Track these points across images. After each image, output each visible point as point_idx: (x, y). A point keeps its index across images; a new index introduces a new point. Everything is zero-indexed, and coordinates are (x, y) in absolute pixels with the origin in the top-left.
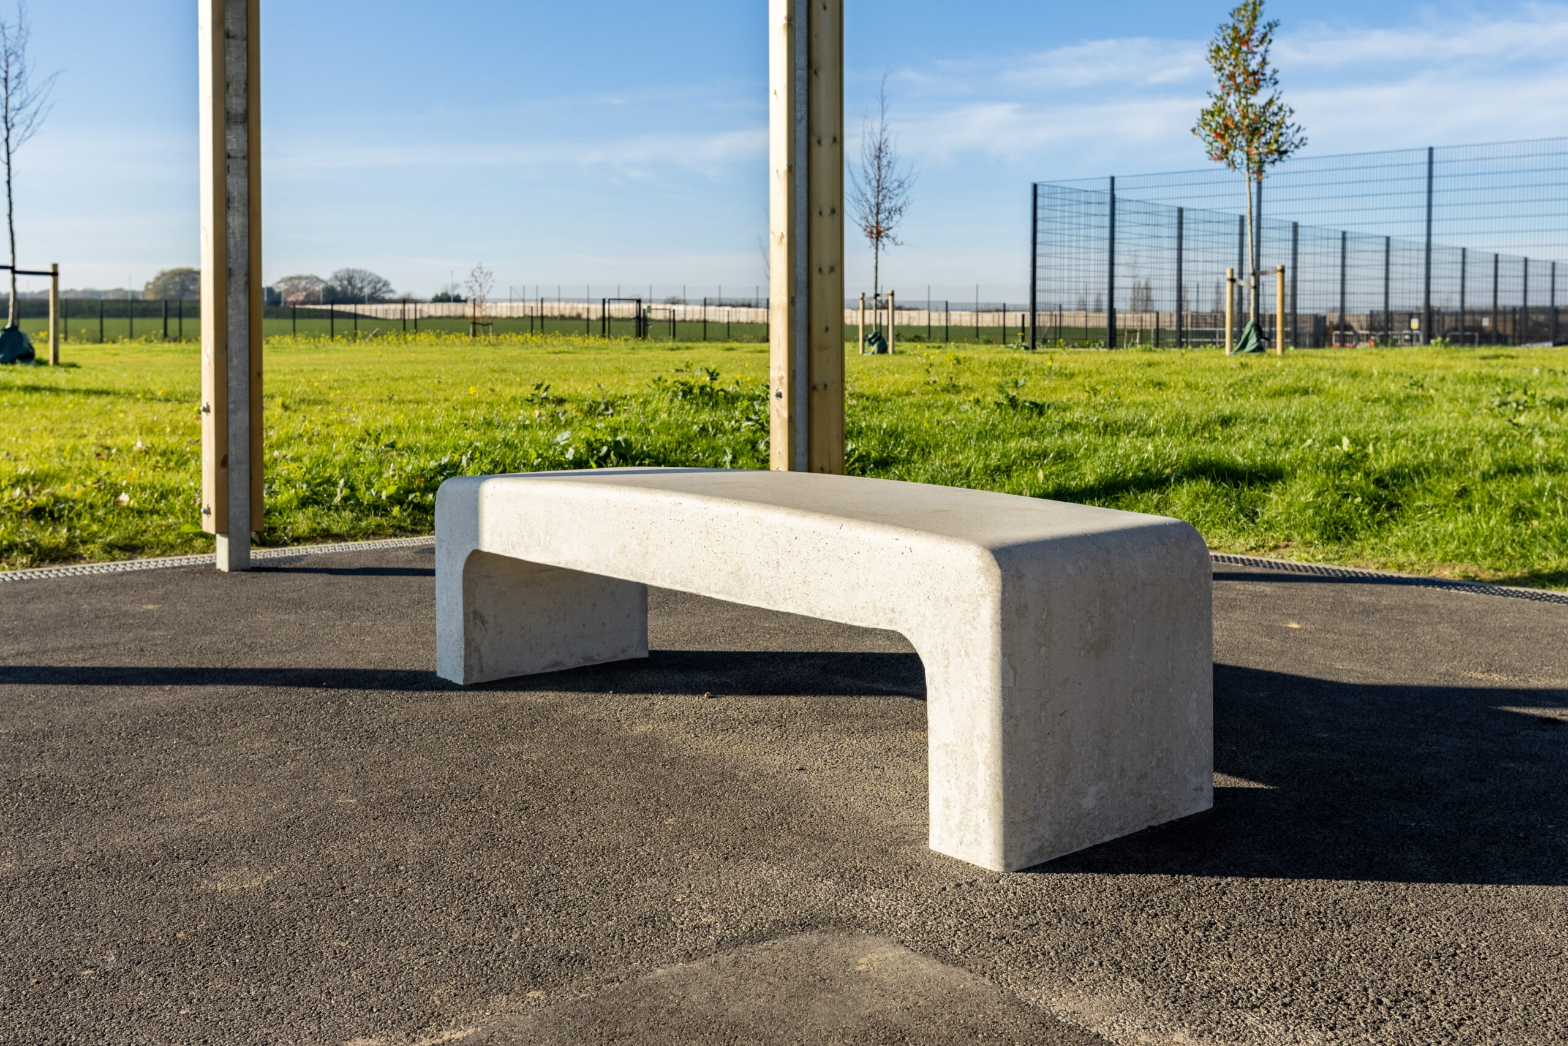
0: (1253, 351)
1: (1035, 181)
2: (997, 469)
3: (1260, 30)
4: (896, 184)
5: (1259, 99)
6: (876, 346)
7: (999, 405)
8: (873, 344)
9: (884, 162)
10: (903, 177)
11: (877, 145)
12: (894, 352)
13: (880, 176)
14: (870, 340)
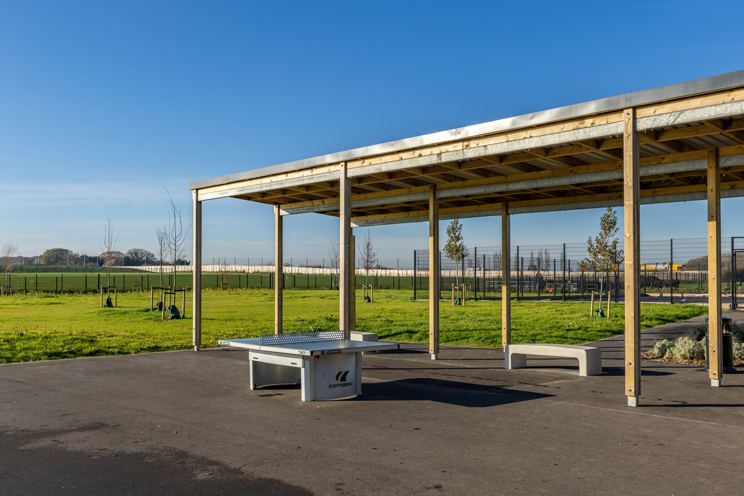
0: (458, 304)
1: (415, 250)
2: (380, 332)
3: (458, 226)
4: (373, 254)
5: (458, 243)
6: (367, 300)
7: (385, 321)
8: (366, 299)
9: (369, 248)
10: (375, 252)
11: (367, 243)
12: (372, 302)
13: (368, 252)
14: (366, 298)
